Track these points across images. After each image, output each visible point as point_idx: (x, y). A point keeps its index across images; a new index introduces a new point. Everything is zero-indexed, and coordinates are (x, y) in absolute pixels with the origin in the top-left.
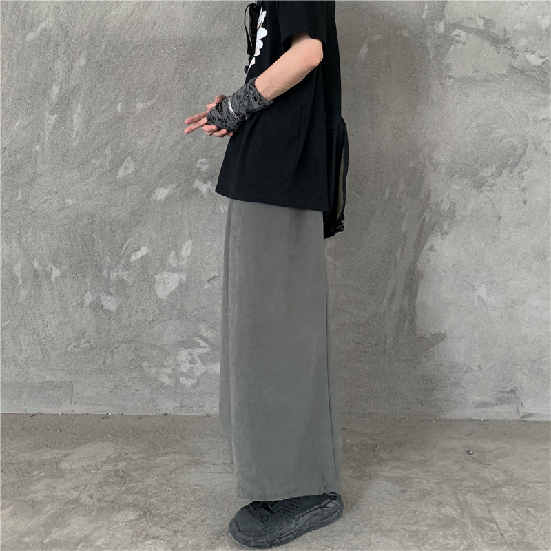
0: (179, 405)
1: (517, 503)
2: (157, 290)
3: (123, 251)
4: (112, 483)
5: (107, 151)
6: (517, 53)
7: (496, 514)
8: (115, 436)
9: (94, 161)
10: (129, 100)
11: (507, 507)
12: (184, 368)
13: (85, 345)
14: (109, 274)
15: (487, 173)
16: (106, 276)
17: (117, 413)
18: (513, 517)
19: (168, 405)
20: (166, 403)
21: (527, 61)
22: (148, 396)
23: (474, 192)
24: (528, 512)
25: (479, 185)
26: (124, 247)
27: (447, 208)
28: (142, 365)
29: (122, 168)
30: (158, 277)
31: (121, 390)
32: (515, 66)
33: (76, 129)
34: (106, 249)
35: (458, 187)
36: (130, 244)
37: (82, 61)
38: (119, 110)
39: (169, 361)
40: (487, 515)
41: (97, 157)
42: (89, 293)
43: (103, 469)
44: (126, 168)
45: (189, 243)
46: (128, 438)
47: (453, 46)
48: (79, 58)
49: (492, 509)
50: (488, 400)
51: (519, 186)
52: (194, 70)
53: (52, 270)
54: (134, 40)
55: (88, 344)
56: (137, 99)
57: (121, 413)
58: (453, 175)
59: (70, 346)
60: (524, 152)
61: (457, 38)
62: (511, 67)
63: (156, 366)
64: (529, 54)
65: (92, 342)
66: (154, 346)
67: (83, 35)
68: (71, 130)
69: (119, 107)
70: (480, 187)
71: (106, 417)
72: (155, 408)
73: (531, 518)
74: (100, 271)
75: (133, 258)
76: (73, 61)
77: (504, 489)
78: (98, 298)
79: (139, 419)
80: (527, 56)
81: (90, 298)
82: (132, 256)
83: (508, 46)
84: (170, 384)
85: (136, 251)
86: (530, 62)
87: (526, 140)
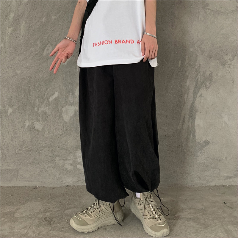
8: (42, 198)
9: (32, 48)
12: (79, 160)
13: (25, 149)
14: (38, 110)
15: (227, 58)
16: (37, 110)
17: (41, 186)
22: (58, 176)
23: (221, 67)
27: (208, 74)
28: (55, 159)
30: (64, 109)
31: (43, 173)
34: (37, 95)
35: (213, 64)
42: (27, 120)
50: (230, 175)
53: (8, 109)
55: (27, 149)
57: (43, 185)
58: (211, 58)
59: (17, 150)
63: (63, 160)
65: (29, 147)
68: (20, 34)
70: (224, 65)
71: (35, 188)
72: (62, 183)
74: (34, 108)
79: (53, 189)
81: (28, 123)
82: (50, 98)
84: (71, 169)
85: (52, 95)
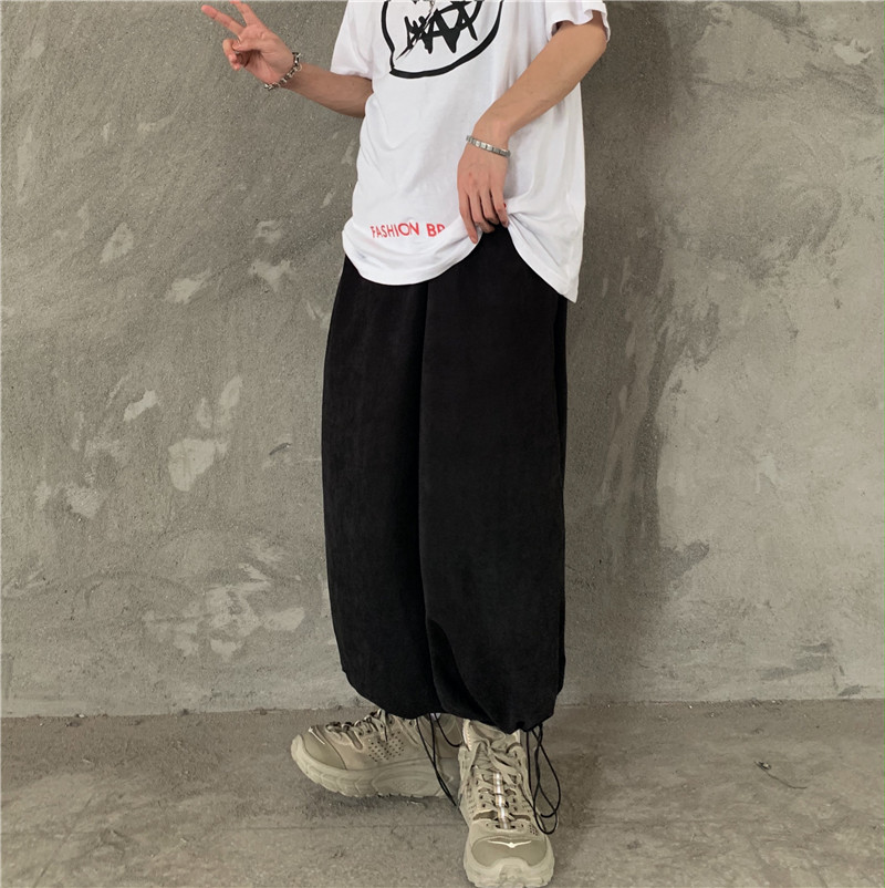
0: (208, 693)
2: (172, 474)
3: (110, 401)
5: (82, 213)
6: (819, 42)
8: (96, 761)
9: (58, 232)
10: (124, 119)
12: (218, 623)
13: (36, 584)
15: (771, 251)
16: (78, 449)
17: (95, 713)
19: (190, 695)
20: (187, 689)
21: (836, 56)
22: (154, 679)
23: (750, 286)
25: (759, 274)
26: (112, 395)
27: (704, 313)
28: (143, 618)
29: (110, 245)
31: (103, 668)
32: (816, 65)
33: (22, 174)
35: (722, 277)
36: (122, 388)
37: (37, 49)
38: (106, 137)
39: (192, 611)
41: (62, 226)
42: (44, 483)
44: (118, 244)
45: (237, 381)
46: (122, 763)
47: (709, 28)
48: (30, 44)
50: (783, 664)
51: (828, 277)
55: (42, 582)
56: (139, 115)
57: (103, 712)
58: (713, 255)
60: (835, 216)
61: (716, 14)
62: (810, 66)
63: (169, 620)
64: (840, 44)
65: (49, 578)
66: (166, 582)
68: (15, 176)
69: (106, 131)
70: (761, 276)
71: (75, 722)
72: (167, 701)
74: (66, 440)
75: (129, 415)
76: (18, 49)
77: (839, 836)
78: (62, 491)
79: (138, 723)
80: (835, 48)
81: (47, 492)
82: (127, 410)
83: (805, 30)
84: (194, 654)
85: (134, 401)
86: (841, 59)
87: (839, 195)
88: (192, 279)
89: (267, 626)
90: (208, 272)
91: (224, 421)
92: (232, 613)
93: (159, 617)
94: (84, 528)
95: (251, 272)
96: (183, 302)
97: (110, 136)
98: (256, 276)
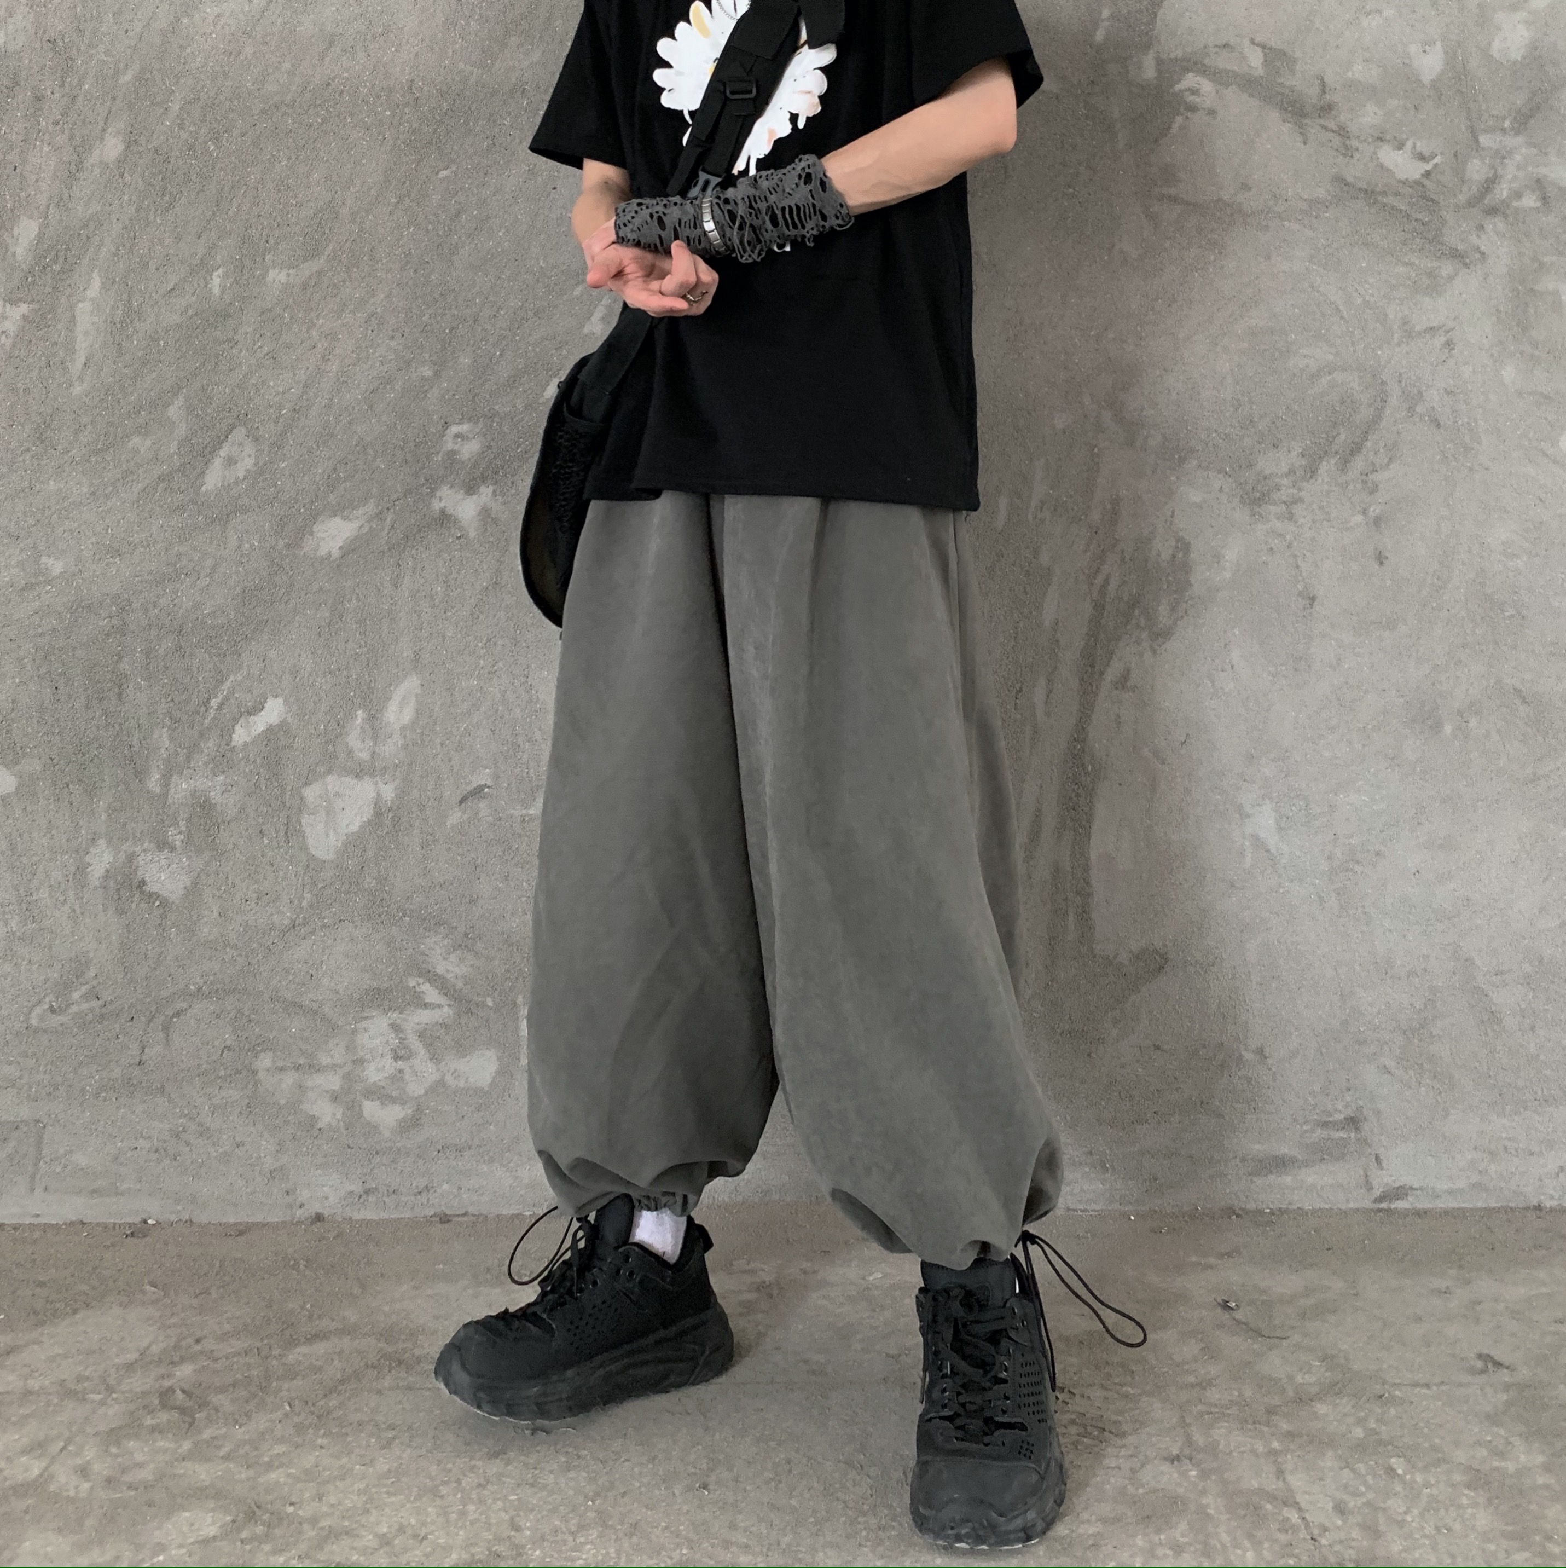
0: (357, 1188)
1: (1361, 1447)
2: (308, 830)
3: (212, 713)
4: (154, 1429)
5: (175, 411)
6: (1354, 143)
7: (1297, 1481)
8: (167, 1287)
9: (136, 440)
10: (247, 262)
11: (1329, 1461)
12: (375, 1073)
13: (85, 1006)
14: (166, 786)
15: (1275, 464)
16: (158, 789)
17: (174, 1218)
18: (1346, 1486)
19: (327, 1189)
20: (322, 1180)
21: (1382, 166)
22: (269, 1163)
23: (1241, 516)
24: (1390, 1471)
26: (214, 703)
27: (1167, 554)
28: (255, 1065)
29: (217, 463)
30: (311, 793)
31: (188, 1144)
32: (1350, 179)
33: (82, 346)
34: (162, 708)
36: (232, 692)
37: (112, 147)
38: (216, 291)
39: (334, 1053)
40: (1272, 1485)
41: (144, 431)
42: (102, 842)
43: (124, 1387)
44: (230, 462)
45: (411, 684)
46: (207, 1292)
47: (1179, 119)
48: (102, 139)
49: (1289, 1466)
50: (1285, 1151)
51: (1364, 512)
52: (444, 173)
54: (271, 88)
55: (95, 1004)
56: (268, 257)
57: (185, 1216)
59: (38, 1010)
60: (1377, 418)
61: (1191, 98)
62: (1339, 180)
63: (298, 1068)
64: (1388, 147)
65: (107, 996)
66: (294, 1007)
67: (117, 73)
68: (71, 350)
69: (216, 280)
70: (1259, 502)
71: (139, 1231)
72: (289, 1199)
73: (1398, 1488)
74: (140, 774)
75: (241, 735)
76: (82, 148)
77: (1322, 1408)
79: (241, 1233)
80: (1381, 153)
81: (108, 857)
82: (237, 728)
83: (1332, 125)
84: (334, 1123)
85: (250, 714)
86: (1388, 170)
87: (1383, 383)
88: (345, 518)
89: (449, 1079)
90: (370, 508)
91: (390, 749)
92: (397, 1058)
93: (280, 1064)
94: (163, 916)
95: (437, 505)
96: (330, 554)
97: (223, 290)
98: (443, 511)
